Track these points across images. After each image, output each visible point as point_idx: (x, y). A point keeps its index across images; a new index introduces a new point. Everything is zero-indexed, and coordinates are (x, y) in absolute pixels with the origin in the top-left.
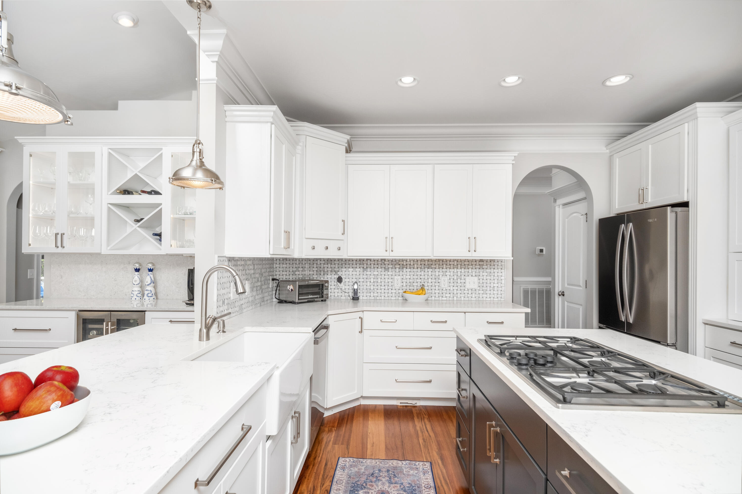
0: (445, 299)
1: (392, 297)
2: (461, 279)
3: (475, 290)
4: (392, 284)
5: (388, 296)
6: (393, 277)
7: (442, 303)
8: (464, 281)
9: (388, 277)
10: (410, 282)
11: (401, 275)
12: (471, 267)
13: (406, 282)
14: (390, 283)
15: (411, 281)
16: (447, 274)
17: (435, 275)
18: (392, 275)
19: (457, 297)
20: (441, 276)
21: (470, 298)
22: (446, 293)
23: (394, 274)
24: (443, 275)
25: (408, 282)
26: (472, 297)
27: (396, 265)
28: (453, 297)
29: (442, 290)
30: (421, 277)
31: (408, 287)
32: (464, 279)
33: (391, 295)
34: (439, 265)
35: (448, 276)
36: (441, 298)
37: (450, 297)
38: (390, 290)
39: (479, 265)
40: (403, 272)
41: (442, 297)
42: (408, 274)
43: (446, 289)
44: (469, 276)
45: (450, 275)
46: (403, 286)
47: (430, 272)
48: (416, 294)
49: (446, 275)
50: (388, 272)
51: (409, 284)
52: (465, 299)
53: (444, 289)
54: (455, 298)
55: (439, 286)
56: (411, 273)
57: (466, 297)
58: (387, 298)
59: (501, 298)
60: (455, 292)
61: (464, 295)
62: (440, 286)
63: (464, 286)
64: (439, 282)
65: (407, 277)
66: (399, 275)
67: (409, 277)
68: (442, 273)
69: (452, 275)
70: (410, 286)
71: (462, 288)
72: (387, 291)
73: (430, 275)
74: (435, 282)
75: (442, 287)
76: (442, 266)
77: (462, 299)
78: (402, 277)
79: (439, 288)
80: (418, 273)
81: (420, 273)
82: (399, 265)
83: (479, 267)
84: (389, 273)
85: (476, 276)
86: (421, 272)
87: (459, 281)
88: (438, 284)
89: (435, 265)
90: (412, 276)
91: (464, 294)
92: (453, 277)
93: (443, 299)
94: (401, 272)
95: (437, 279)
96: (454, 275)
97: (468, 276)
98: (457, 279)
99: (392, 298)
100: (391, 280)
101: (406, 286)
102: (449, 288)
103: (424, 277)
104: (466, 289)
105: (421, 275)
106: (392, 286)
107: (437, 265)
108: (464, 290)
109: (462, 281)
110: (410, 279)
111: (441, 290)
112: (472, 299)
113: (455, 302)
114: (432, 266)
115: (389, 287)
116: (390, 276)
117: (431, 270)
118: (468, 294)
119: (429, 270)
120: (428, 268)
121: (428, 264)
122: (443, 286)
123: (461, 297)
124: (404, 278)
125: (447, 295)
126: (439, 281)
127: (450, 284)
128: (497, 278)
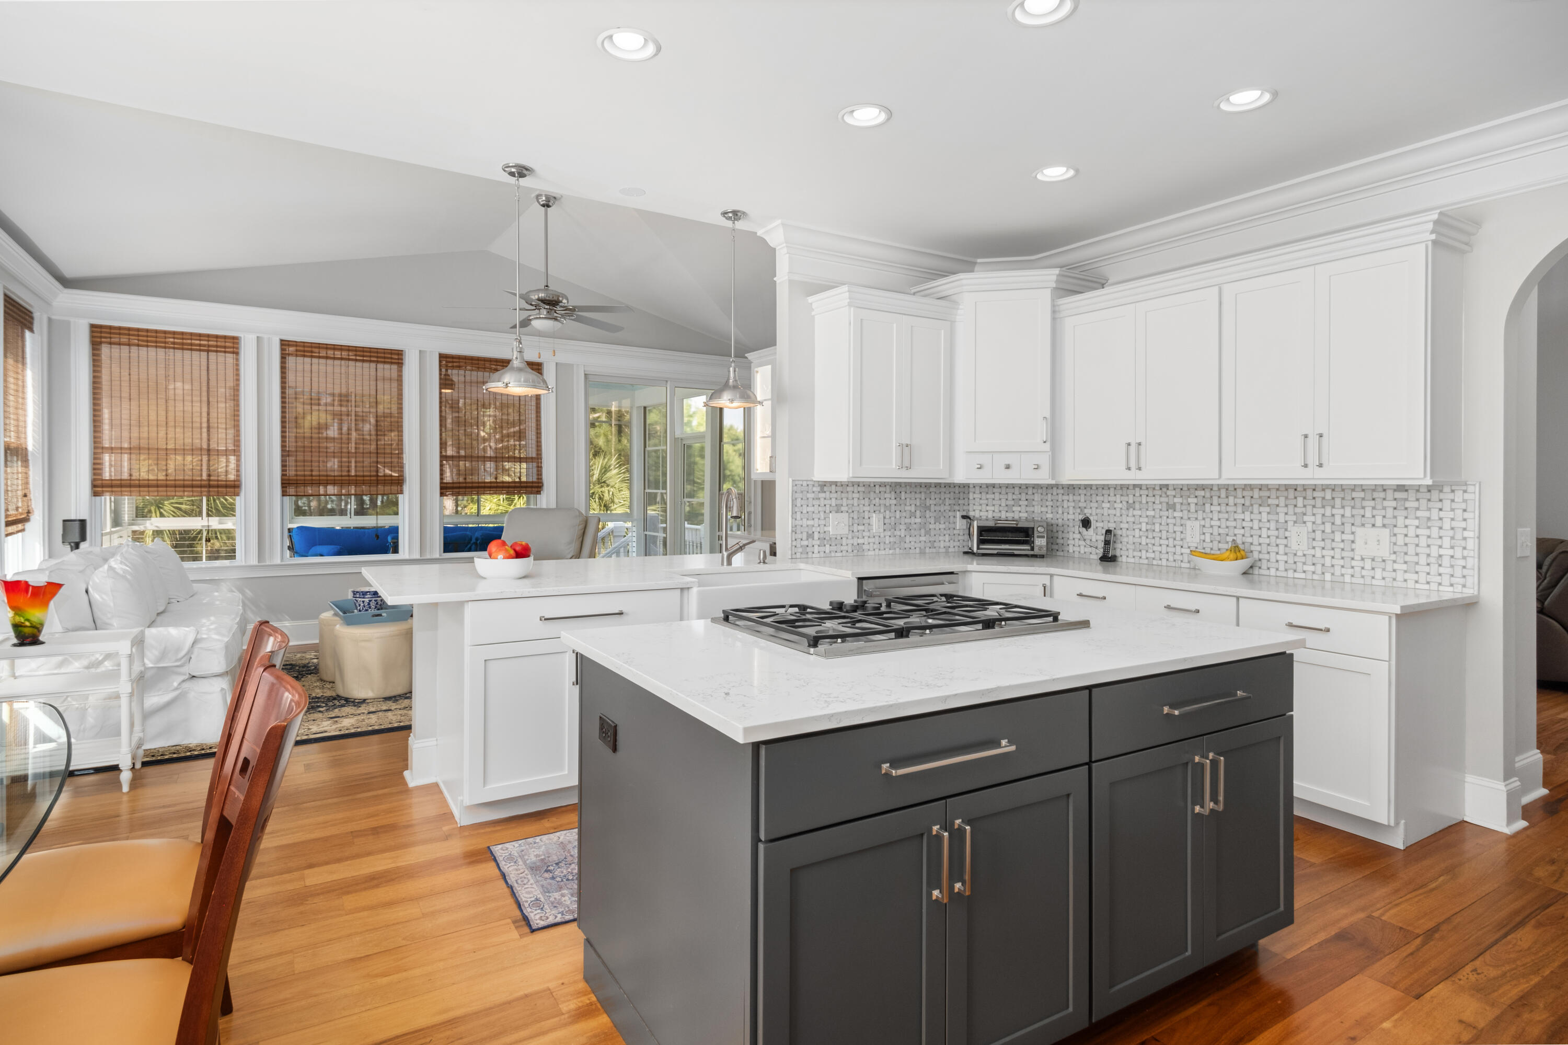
0: (1303, 576)
1: (1182, 561)
2: (1343, 533)
3: (1384, 561)
4: (1183, 536)
5: (1175, 561)
6: (1183, 521)
7: (1295, 585)
8: (1351, 537)
9: (1173, 521)
10: (1219, 534)
11: (1200, 517)
12: (1372, 503)
13: (1212, 534)
14: (1178, 534)
15: (1221, 531)
16: (1306, 518)
17: (1277, 521)
18: (1182, 518)
19: (1333, 574)
20: (1290, 524)
21: (1368, 580)
22: (1304, 563)
23: (1185, 517)
24: (1295, 522)
25: (1215, 533)
26: (1373, 578)
27: (1189, 497)
28: (1323, 573)
29: (1295, 555)
30: (1245, 524)
31: (1216, 543)
32: (1353, 533)
33: (1180, 558)
34: (1287, 498)
35: (1309, 525)
36: (1290, 574)
37: (1314, 573)
38: (1178, 548)
39: (1395, 499)
40: (1204, 512)
41: (1295, 571)
42: (1215, 518)
43: (1305, 553)
44: (1366, 525)
45: (1314, 523)
46: (1204, 541)
47: (1264, 515)
48: (1214, 559)
49: (1305, 523)
50: (1175, 511)
51: (1218, 538)
52: (1354, 580)
53: (1300, 553)
54: (1328, 577)
55: (1286, 546)
56: (1221, 516)
57: (1358, 575)
58: (1173, 564)
59: (1464, 586)
60: (1328, 562)
61: (1350, 571)
62: (1289, 545)
63: (1353, 550)
64: (1286, 538)
65: (1213, 523)
66: (1196, 519)
67: (1218, 523)
68: (1294, 518)
69: (1319, 521)
70: (1219, 542)
71: (1345, 554)
72: (1173, 550)
73: (1265, 520)
74: (1277, 537)
75: (1293, 548)
76: (1294, 502)
77: (1347, 579)
78: (1203, 523)
79: (1287, 550)
80: (1236, 516)
81: (1242, 516)
82: (1196, 497)
83: (1394, 504)
84: (1176, 514)
85: (1384, 526)
86: (1243, 512)
87: (1338, 537)
88: (1285, 541)
89: (1277, 498)
90: (1223, 521)
91: (1353, 567)
92: (1322, 527)
93: (1297, 575)
94: (1200, 513)
95: (1281, 531)
96: (1323, 523)
97: (1363, 525)
98: (1333, 532)
99: (1183, 565)
100: (1178, 529)
101: (1212, 541)
102: (1312, 552)
103: (1250, 524)
104: (1357, 558)
105: (1243, 520)
106: (1182, 540)
107: (1282, 499)
108: (1353, 559)
109: (1345, 537)
110: (1219, 527)
111: (1291, 556)
112: (1374, 582)
113: (1328, 585)
114: (1270, 501)
115: (1176, 542)
116: (1178, 520)
117: (1268, 509)
118: (1363, 568)
119: (1262, 509)
120: (1260, 505)
121: (1260, 497)
122: (1294, 546)
123: (1343, 575)
124: (1207, 525)
125: (1306, 568)
126: (1287, 534)
127: (1315, 543)
128: (1451, 535)
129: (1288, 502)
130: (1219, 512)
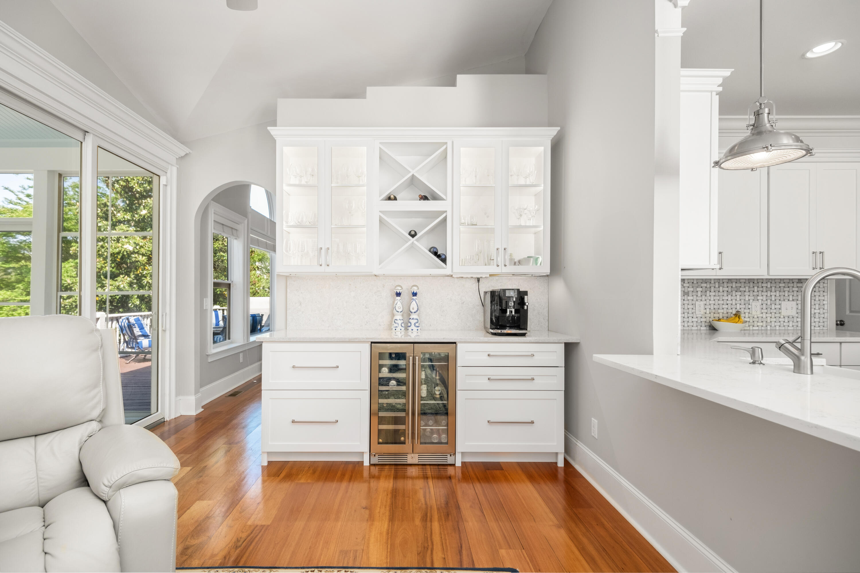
0: (757, 328)
1: (692, 326)
2: (775, 304)
3: (793, 317)
4: (693, 311)
5: (688, 326)
6: (694, 302)
7: (753, 334)
8: (779, 307)
9: (687, 302)
10: (714, 309)
11: (703, 299)
12: (788, 289)
13: (710, 309)
14: (690, 310)
15: (715, 307)
16: (759, 298)
17: (745, 300)
18: (693, 300)
19: (771, 326)
20: (751, 301)
21: (786, 328)
22: (758, 322)
23: (695, 299)
24: (753, 300)
25: (712, 308)
26: (788, 326)
27: (697, 287)
28: (767, 326)
29: (753, 317)
30: (728, 302)
31: (712, 314)
32: (780, 304)
33: (692, 324)
34: (749, 287)
35: (760, 301)
36: (751, 328)
37: (762, 326)
38: (690, 318)
39: (797, 287)
40: (706, 296)
41: (753, 326)
42: (712, 299)
43: (758, 316)
44: (785, 300)
45: (762, 300)
46: (706, 313)
47: (738, 296)
49: (758, 300)
50: (688, 296)
51: (714, 311)
52: (781, 328)
53: (756, 317)
54: (769, 328)
55: (749, 313)
56: (715, 298)
57: (782, 325)
58: (687, 328)
59: (824, 326)
60: (769, 320)
61: (779, 324)
62: (751, 313)
63: (780, 313)
64: (749, 309)
65: (711, 302)
66: (701, 300)
67: (713, 302)
68: (753, 298)
69: (765, 299)
70: (714, 313)
71: (776, 315)
72: (687, 320)
73: (738, 299)
74: (745, 309)
76: (753, 289)
77: (777, 328)
78: (705, 302)
79: (750, 315)
80: (724, 298)
81: (727, 298)
82: (702, 287)
83: (797, 289)
84: (690, 298)
85: (793, 300)
86: (727, 296)
87: (773, 307)
88: (748, 311)
89: (745, 287)
90: (717, 301)
91: (780, 322)
92: (766, 302)
93: (754, 328)
94: (703, 297)
95: (747, 305)
96: (767, 300)
98: (771, 304)
99: (693, 328)
100: (690, 307)
101: (710, 313)
102: (761, 315)
103: (731, 302)
104: (782, 317)
105: (727, 300)
106: (693, 313)
107: (747, 288)
108: (780, 317)
109: (776, 307)
110: (714, 304)
111: (751, 318)
112: (789, 328)
113: (769, 332)
114: (741, 289)
115: (689, 315)
116: (690, 301)
117: (740, 293)
118: (784, 322)
119: (737, 293)
120: (736, 291)
121: (736, 287)
122: (754, 313)
123: (775, 326)
124: (708, 304)
125: (759, 324)
126: (750, 307)
127: (763, 311)
128: (819, 303)
129: (750, 289)
130: (714, 296)
